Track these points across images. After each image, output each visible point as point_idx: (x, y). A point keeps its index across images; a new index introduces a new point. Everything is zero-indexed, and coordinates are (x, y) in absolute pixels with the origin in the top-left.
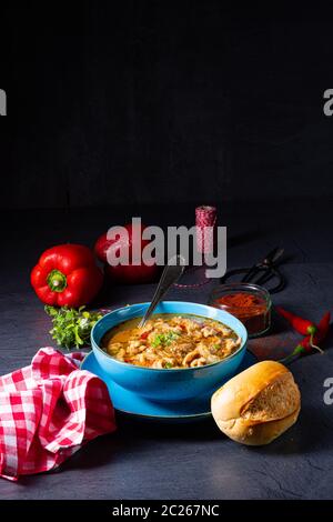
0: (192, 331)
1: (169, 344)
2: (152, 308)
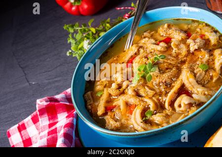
0: (177, 46)
1: (151, 77)
2: (136, 22)
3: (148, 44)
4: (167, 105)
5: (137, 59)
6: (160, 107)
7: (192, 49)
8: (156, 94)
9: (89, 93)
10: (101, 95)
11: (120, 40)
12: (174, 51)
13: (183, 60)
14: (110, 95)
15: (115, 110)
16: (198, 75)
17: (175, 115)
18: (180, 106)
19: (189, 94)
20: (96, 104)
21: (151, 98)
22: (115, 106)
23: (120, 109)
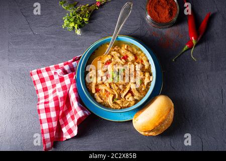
4: (123, 97)
8: (119, 89)
17: (125, 102)
18: (128, 99)
19: (133, 95)
21: (116, 91)
22: (100, 90)
23: (103, 92)
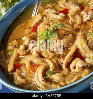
0: (73, 16)
3: (50, 13)
4: (64, 66)
5: (41, 25)
6: (58, 68)
7: (85, 20)
8: (55, 56)
9: (2, 52)
10: (12, 54)
11: (28, 9)
12: (70, 21)
13: (78, 28)
14: (18, 55)
15: (21, 67)
16: (90, 41)
18: (75, 68)
20: (7, 61)
21: (51, 59)
22: (22, 64)
23: (26, 67)
